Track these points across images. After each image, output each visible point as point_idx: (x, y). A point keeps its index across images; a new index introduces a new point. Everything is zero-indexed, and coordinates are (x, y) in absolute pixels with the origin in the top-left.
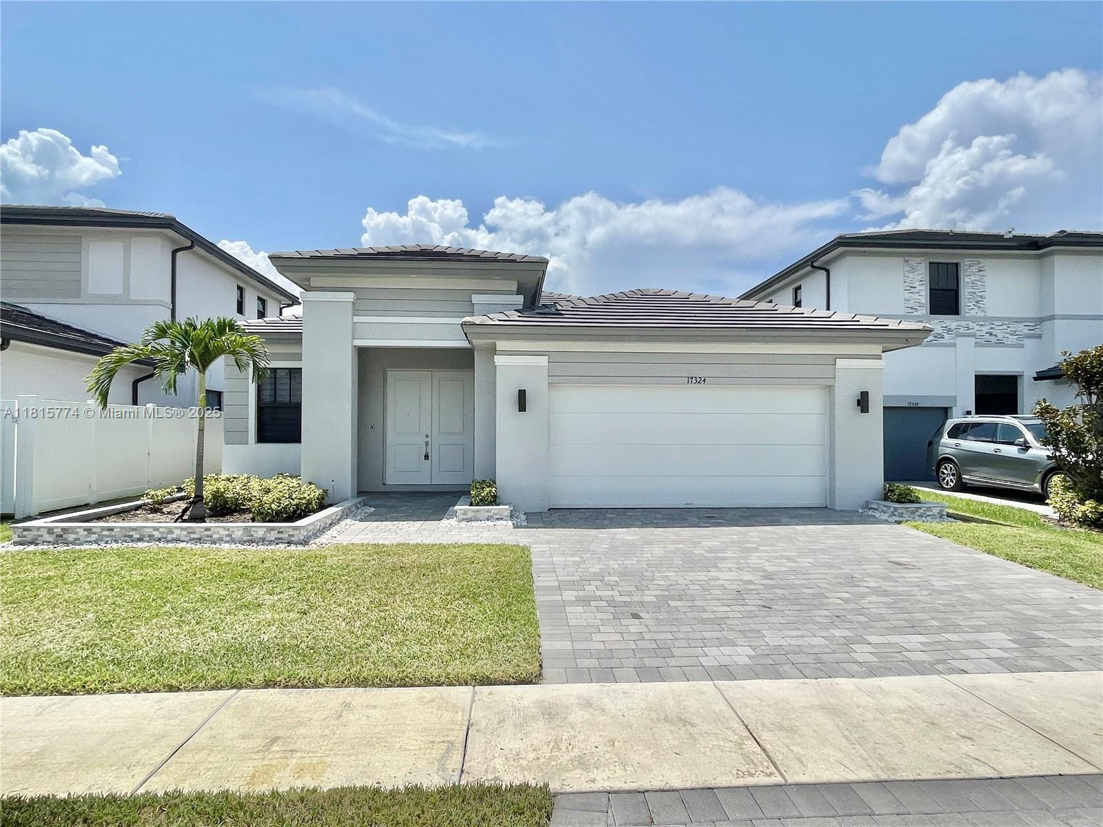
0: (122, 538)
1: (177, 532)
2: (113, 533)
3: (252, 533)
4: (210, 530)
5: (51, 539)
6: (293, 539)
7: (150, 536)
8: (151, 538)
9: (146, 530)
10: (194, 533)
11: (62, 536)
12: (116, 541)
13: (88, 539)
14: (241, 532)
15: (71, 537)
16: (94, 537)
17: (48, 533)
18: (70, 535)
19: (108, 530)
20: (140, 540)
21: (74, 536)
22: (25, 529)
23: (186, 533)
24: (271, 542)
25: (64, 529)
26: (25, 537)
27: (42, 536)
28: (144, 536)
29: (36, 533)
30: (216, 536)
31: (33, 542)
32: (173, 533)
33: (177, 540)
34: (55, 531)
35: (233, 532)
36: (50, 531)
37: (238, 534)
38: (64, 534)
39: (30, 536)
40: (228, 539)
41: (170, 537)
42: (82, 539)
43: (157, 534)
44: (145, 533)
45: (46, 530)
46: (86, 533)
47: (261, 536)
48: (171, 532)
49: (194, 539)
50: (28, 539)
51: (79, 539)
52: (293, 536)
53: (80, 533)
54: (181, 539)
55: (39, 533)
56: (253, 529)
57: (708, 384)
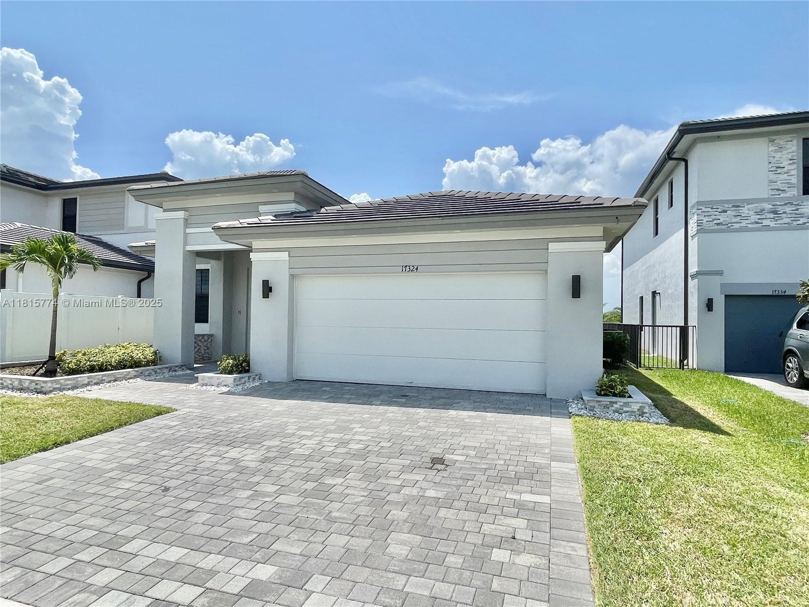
14: (18, 383)
40: (11, 387)
57: (420, 272)
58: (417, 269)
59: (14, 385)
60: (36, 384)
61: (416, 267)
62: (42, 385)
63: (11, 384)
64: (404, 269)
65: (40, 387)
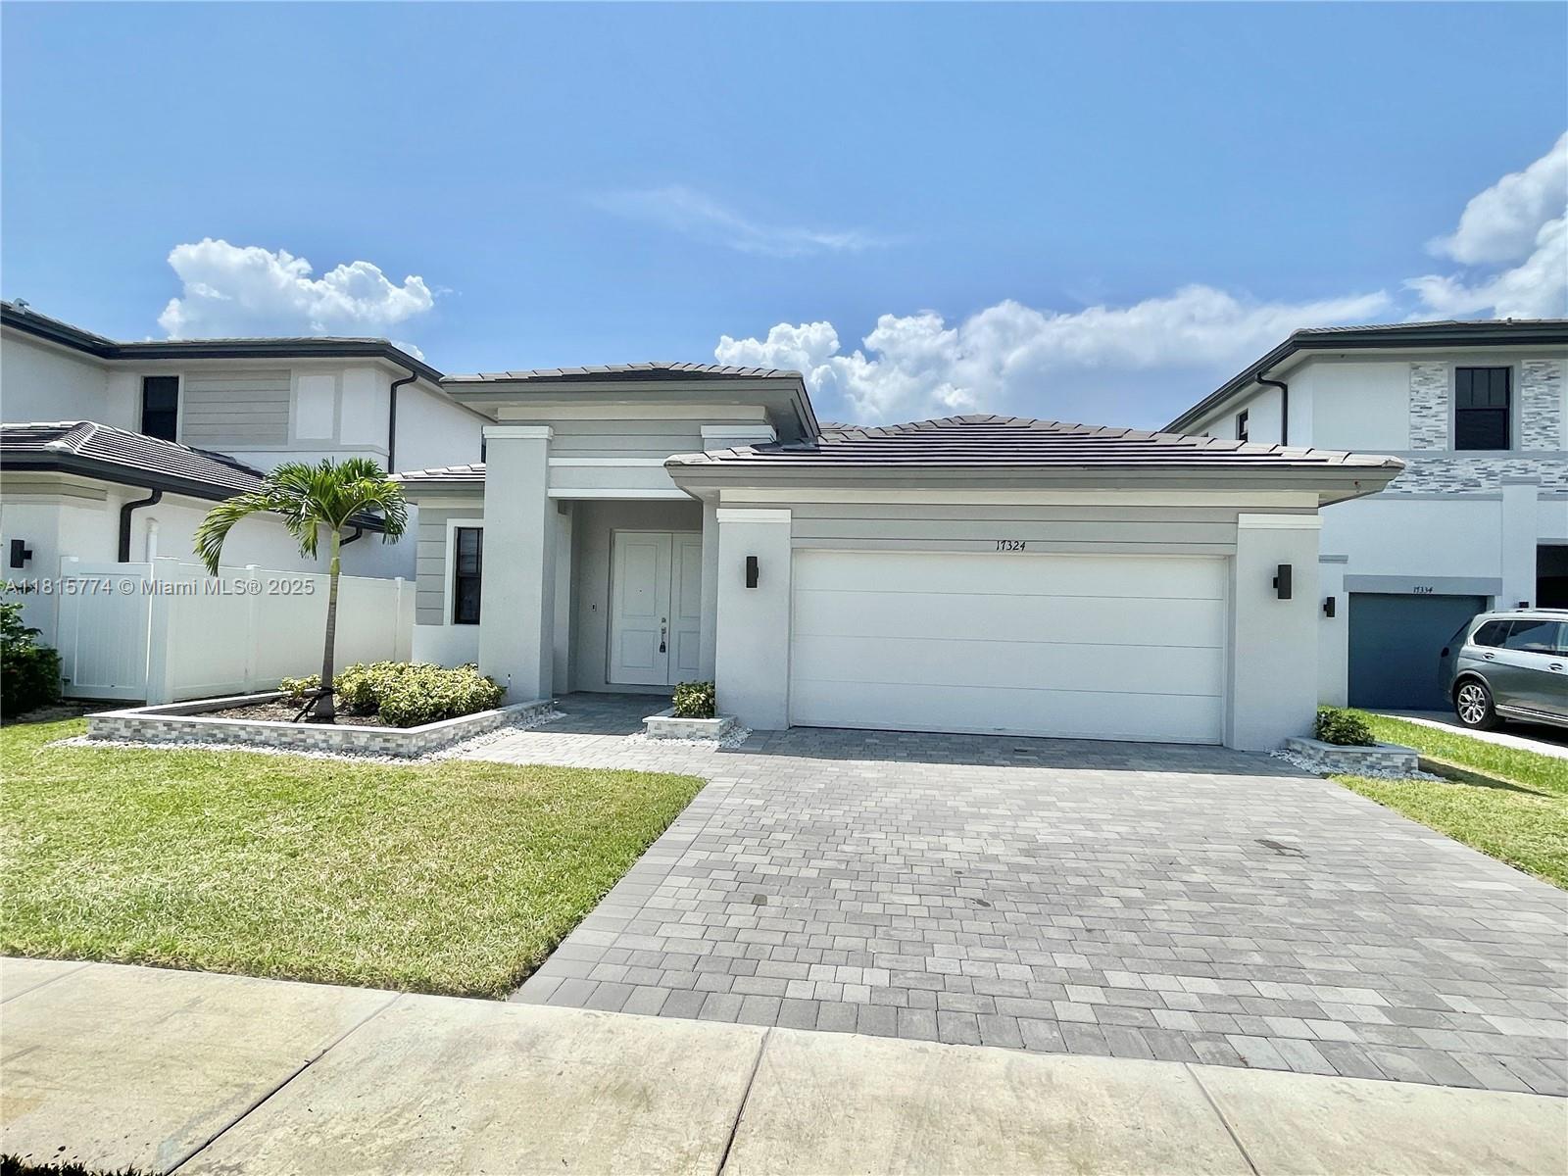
0: (205, 738)
1: (266, 733)
2: (195, 731)
3: (353, 739)
4: (303, 732)
5: (129, 734)
6: (401, 750)
7: (235, 736)
8: (238, 740)
9: (231, 729)
10: (285, 735)
11: (139, 731)
12: (196, 741)
13: (168, 737)
14: (340, 738)
15: (149, 733)
16: (174, 734)
17: (126, 727)
18: (149, 731)
19: (190, 726)
20: (224, 741)
21: (153, 732)
22: (102, 720)
23: (276, 735)
24: (373, 753)
25: (143, 723)
26: (101, 729)
27: (118, 730)
28: (229, 736)
29: (112, 726)
30: (310, 741)
31: (109, 737)
32: (261, 734)
33: (265, 744)
34: (133, 723)
35: (331, 736)
36: (128, 723)
37: (336, 740)
38: (143, 728)
39: (106, 728)
40: (324, 745)
41: (258, 738)
42: (161, 736)
43: (243, 735)
44: (230, 733)
45: (123, 722)
46: (165, 728)
47: (363, 744)
48: (259, 733)
49: (285, 743)
50: (104, 732)
51: (157, 736)
52: (402, 746)
53: (160, 729)
54: (270, 743)
55: (117, 726)
56: (354, 734)
57: (1029, 551)
58: (1023, 546)
59: (330, 742)
60: (386, 740)
61: (1021, 544)
62: (399, 742)
63: (324, 741)
64: (1001, 546)
65: (394, 745)
